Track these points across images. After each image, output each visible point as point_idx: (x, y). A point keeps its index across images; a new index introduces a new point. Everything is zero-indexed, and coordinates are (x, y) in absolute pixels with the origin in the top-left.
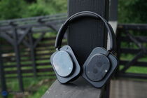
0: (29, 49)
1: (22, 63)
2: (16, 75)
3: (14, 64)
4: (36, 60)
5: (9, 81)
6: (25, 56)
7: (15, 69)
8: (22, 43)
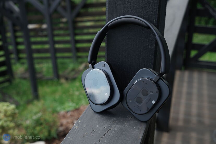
0: (64, 20)
1: (57, 39)
2: (48, 55)
3: (44, 39)
4: (76, 34)
5: (38, 63)
6: (61, 29)
7: (47, 46)
8: (56, 11)
